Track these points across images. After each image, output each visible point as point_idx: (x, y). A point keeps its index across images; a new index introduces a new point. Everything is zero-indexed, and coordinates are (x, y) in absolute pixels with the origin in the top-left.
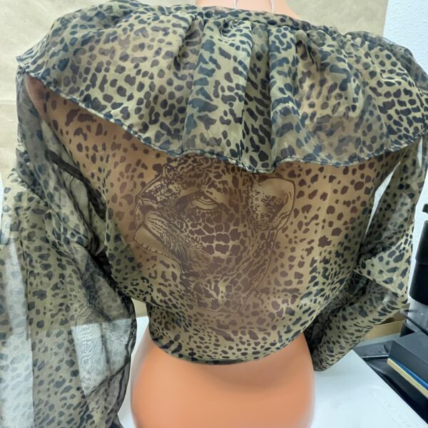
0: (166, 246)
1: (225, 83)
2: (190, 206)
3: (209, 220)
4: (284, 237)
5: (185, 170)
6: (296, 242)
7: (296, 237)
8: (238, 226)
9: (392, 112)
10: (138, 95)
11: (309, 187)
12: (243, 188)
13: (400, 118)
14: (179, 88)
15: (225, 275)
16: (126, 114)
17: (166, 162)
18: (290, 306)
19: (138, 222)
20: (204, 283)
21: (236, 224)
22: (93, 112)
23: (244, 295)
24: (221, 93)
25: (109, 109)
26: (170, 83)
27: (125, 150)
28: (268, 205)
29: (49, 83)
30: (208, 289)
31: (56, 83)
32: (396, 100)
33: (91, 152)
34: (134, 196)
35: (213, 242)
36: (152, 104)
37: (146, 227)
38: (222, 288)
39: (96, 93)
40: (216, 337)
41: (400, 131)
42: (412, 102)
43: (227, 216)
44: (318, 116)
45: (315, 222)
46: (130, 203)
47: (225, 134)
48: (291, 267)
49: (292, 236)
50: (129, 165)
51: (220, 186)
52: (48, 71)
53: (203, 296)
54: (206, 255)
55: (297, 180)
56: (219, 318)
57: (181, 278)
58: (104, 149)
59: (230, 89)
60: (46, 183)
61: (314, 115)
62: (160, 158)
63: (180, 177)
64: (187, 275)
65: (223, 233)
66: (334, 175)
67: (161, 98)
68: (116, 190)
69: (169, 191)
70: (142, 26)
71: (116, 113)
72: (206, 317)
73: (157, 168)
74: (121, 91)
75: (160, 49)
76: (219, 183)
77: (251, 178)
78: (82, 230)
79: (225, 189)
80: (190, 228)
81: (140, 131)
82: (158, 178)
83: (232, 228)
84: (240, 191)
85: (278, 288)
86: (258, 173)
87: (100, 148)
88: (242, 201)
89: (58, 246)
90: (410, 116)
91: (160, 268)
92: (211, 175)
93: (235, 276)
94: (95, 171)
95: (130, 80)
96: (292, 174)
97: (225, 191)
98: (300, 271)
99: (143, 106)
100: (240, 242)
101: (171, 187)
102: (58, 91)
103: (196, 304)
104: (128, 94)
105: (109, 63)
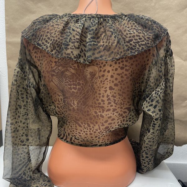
0: (59, 88)
1: (73, 38)
2: (64, 74)
3: (70, 78)
4: (96, 86)
5: (63, 63)
6: (100, 88)
7: (100, 86)
8: (80, 81)
9: (132, 43)
10: (50, 42)
11: (103, 68)
12: (81, 69)
13: (135, 44)
14: (62, 40)
15: (76, 98)
16: (47, 47)
17: (58, 60)
18: (102, 114)
19: (50, 80)
20: (70, 101)
21: (79, 80)
22: (39, 47)
23: (84, 107)
24: (71, 41)
25: (43, 46)
26: (59, 39)
27: (47, 57)
28: (91, 75)
29: (29, 40)
30: (71, 103)
31: (31, 40)
32: (133, 38)
33: (38, 58)
34: (49, 71)
35: (71, 86)
36: (54, 44)
37: (53, 81)
38: (76, 103)
39: (40, 42)
40: (75, 125)
41: (135, 49)
42: (140, 39)
43: (76, 77)
44: (105, 45)
45: (106, 81)
46: (48, 73)
47: (72, 52)
48: (100, 97)
49: (99, 85)
50: (48, 62)
51: (73, 68)
52: (29, 37)
53: (69, 106)
54: (70, 90)
55: (99, 66)
56: (75, 115)
57: (63, 100)
58: (42, 57)
59: (74, 40)
60: (26, 68)
61: (104, 45)
62: (56, 59)
63: (62, 65)
64: (65, 98)
65: (75, 83)
66: (111, 64)
67: (56, 43)
68: (44, 69)
69: (59, 69)
70: (53, 24)
71: (45, 47)
72: (71, 115)
73: (55, 62)
74: (46, 41)
75: (57, 30)
76: (73, 67)
77: (84, 66)
78: (34, 83)
79: (75, 68)
80: (65, 81)
81: (51, 52)
82: (56, 65)
83: (78, 81)
84: (80, 69)
85: (96, 105)
86: (86, 64)
87: (41, 57)
88: (81, 73)
89: (27, 90)
90: (140, 44)
91: (57, 97)
92: (70, 64)
93: (80, 99)
94: (39, 64)
95: (49, 38)
96: (97, 64)
97: (75, 69)
98: (103, 99)
99: (51, 45)
100: (81, 87)
101: (59, 68)
102: (31, 42)
103: (68, 110)
104: (48, 42)
105: (44, 34)
